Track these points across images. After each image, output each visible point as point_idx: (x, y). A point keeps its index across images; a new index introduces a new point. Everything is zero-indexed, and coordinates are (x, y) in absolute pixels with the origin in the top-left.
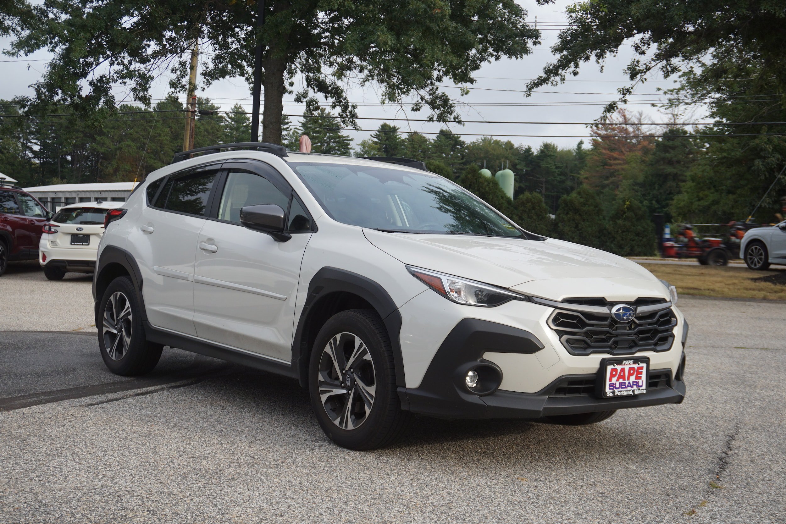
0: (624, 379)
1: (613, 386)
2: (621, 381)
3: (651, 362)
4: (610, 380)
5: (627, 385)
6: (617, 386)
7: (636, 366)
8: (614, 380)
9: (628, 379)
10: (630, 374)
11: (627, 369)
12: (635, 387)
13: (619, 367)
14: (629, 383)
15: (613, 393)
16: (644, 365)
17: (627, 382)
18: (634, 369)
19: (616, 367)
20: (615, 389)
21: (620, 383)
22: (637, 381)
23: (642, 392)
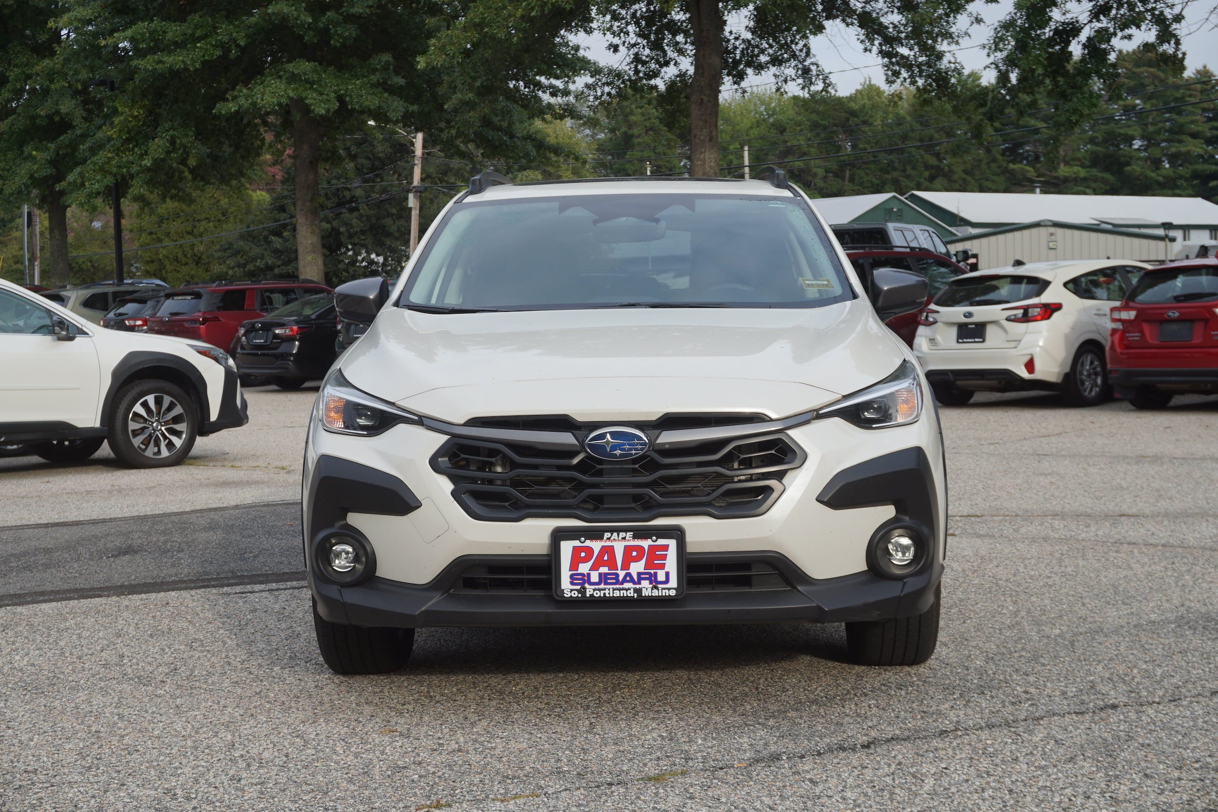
0: (613, 567)
1: (580, 578)
2: (604, 570)
3: (689, 538)
4: (574, 566)
5: (621, 578)
6: (595, 579)
7: (646, 544)
8: (584, 568)
9: (626, 567)
10: (629, 560)
11: (619, 550)
12: (645, 584)
13: (596, 546)
14: (628, 575)
15: (583, 591)
16: (672, 543)
17: (622, 574)
18: (640, 549)
19: (588, 543)
20: (587, 585)
21: (600, 574)
22: (652, 571)
23: (666, 593)
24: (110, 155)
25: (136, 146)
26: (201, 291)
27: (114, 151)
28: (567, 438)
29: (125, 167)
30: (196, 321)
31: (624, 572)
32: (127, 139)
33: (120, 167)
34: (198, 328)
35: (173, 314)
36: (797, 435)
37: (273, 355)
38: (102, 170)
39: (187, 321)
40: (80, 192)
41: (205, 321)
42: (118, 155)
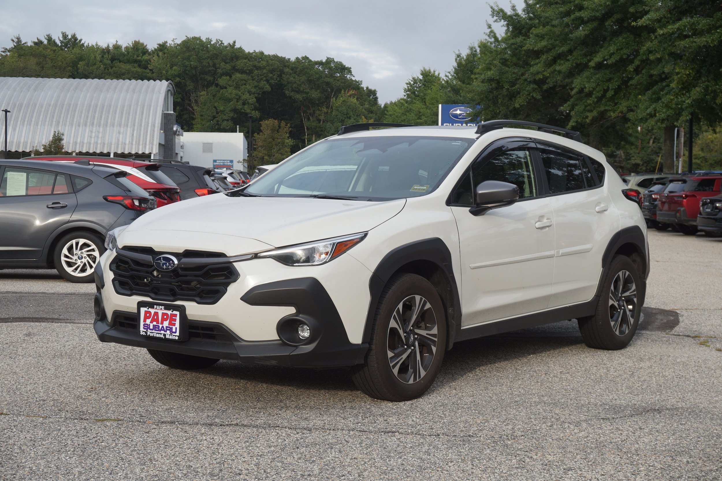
0: (158, 323)
1: (147, 327)
2: (155, 323)
3: (186, 312)
4: (145, 321)
5: (160, 328)
6: (151, 327)
7: (169, 312)
8: (148, 321)
9: (162, 323)
10: (163, 320)
11: (160, 314)
12: (168, 332)
13: (152, 311)
14: (163, 327)
15: (146, 333)
16: (179, 314)
17: (161, 326)
18: (167, 314)
19: (150, 310)
20: (149, 330)
21: (153, 325)
22: (171, 326)
23: (174, 338)
24: (672, 97)
25: (687, 92)
26: (687, 179)
27: (675, 95)
28: (149, 258)
29: (680, 104)
30: (681, 196)
31: (161, 325)
32: (682, 88)
33: (677, 104)
34: (682, 201)
35: (670, 192)
36: (237, 266)
37: (714, 219)
38: (667, 106)
39: (676, 196)
40: (653, 119)
41: (687, 196)
42: (677, 97)
